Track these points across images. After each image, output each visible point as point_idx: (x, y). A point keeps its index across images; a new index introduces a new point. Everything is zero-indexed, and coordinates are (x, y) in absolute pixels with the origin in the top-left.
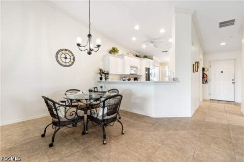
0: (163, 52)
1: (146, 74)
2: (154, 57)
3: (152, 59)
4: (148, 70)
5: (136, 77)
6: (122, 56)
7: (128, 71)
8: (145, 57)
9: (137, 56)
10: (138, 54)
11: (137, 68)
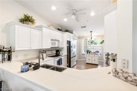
0: (82, 27)
1: (67, 46)
2: (74, 32)
3: (72, 33)
4: (69, 42)
5: (58, 49)
6: (40, 28)
7: (48, 45)
8: (67, 31)
9: (59, 29)
10: (60, 28)
11: (58, 41)
